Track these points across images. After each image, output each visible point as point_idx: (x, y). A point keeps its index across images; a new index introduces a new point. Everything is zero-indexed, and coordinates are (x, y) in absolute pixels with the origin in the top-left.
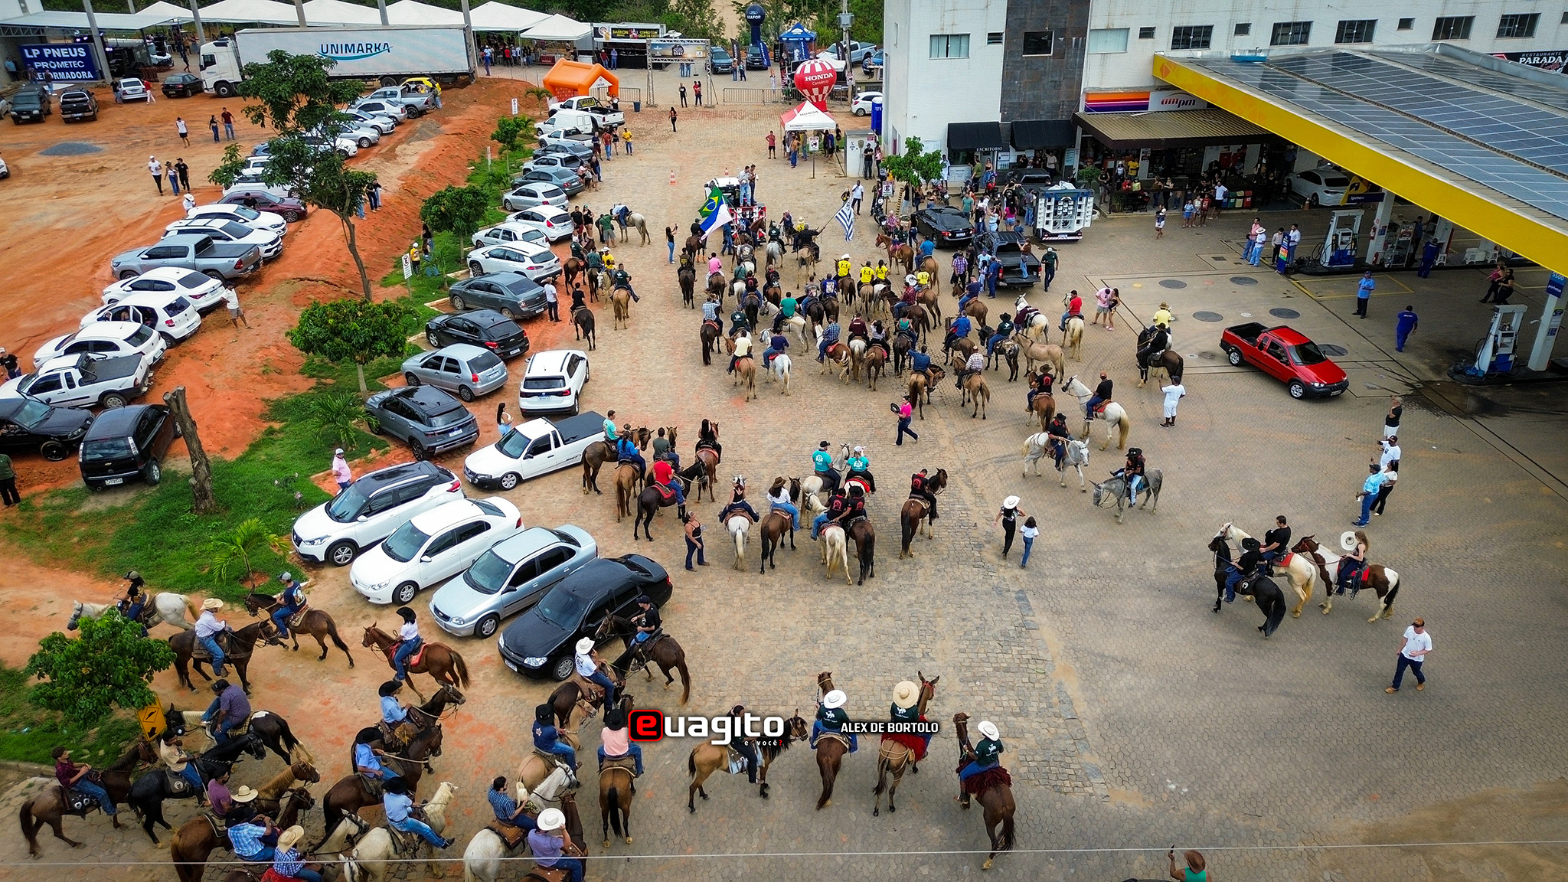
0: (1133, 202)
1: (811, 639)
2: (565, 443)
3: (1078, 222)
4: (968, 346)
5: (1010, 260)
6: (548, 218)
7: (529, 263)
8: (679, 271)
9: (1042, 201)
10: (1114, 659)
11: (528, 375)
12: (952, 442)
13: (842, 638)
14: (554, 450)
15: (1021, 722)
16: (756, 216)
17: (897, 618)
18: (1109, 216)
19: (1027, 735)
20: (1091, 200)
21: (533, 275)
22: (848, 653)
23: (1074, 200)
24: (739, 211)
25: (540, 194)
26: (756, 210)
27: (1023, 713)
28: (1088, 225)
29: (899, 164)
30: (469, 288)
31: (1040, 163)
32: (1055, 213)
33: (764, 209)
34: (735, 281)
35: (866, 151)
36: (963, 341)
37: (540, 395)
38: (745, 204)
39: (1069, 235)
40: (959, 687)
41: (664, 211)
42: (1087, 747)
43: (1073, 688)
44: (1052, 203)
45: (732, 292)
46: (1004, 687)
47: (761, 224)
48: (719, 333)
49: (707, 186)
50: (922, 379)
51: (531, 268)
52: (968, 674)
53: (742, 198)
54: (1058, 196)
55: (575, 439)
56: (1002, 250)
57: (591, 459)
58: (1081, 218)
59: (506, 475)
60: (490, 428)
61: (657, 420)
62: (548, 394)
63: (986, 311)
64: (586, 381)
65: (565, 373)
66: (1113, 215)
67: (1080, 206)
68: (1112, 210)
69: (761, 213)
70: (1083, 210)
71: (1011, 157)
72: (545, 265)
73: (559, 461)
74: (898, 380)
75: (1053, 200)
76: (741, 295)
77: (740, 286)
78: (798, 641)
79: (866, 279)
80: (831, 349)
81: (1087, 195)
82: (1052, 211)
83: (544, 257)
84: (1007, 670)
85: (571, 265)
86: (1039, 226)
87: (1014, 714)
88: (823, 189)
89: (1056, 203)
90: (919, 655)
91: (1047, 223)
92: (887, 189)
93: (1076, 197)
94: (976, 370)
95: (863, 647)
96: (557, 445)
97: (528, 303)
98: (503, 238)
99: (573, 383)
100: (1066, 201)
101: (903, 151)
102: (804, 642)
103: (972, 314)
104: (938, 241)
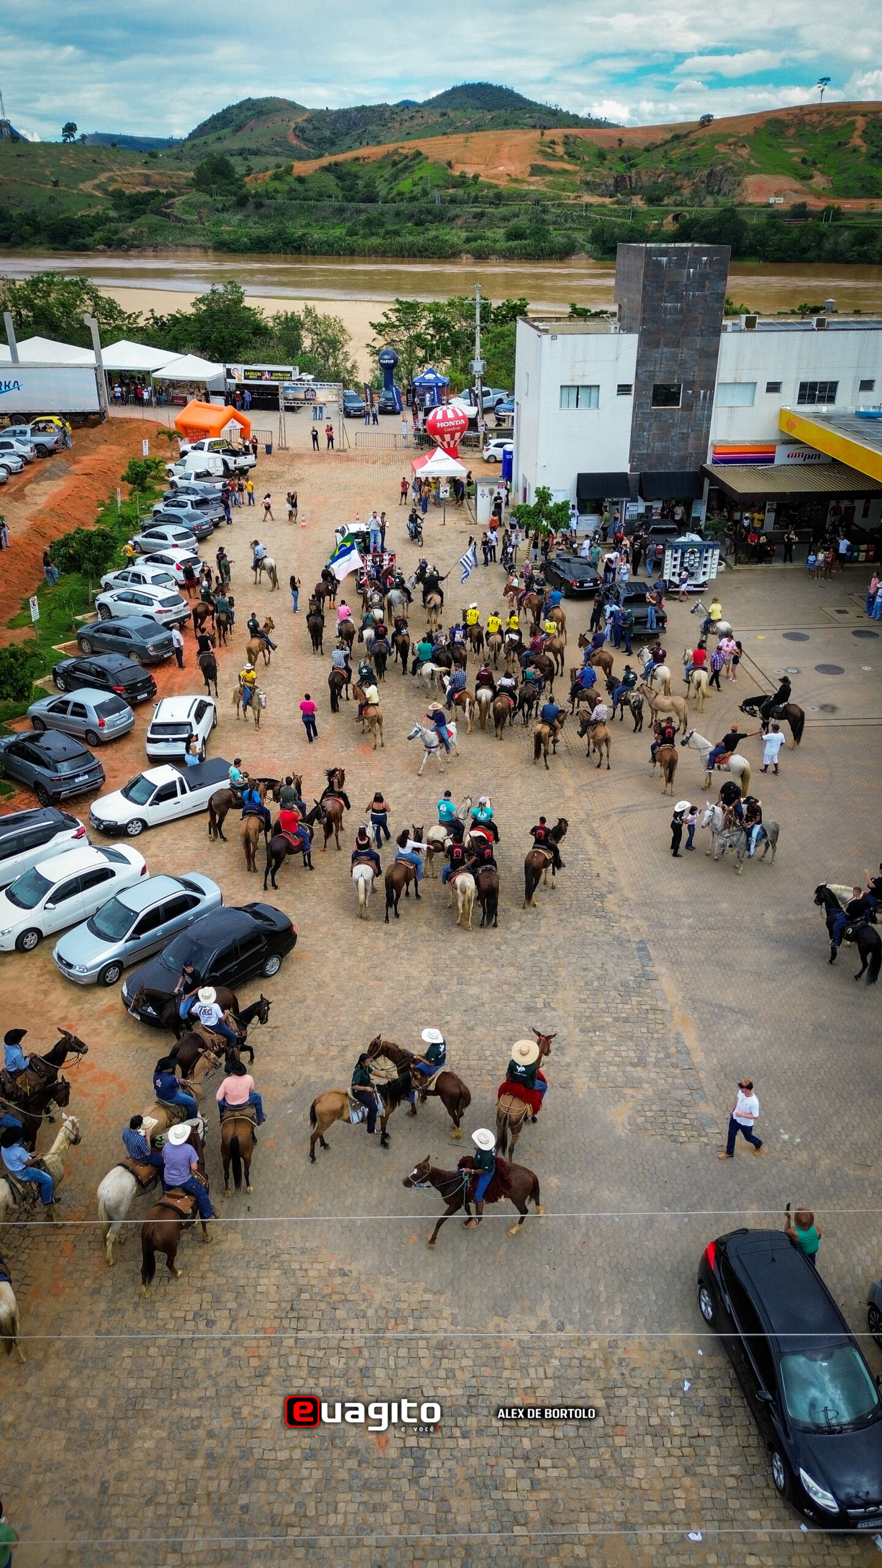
0: (759, 555)
1: (434, 989)
2: (191, 789)
3: (704, 573)
4: (594, 696)
5: (637, 611)
6: (178, 561)
7: (157, 607)
8: (308, 617)
9: (668, 553)
10: (732, 1010)
11: (155, 721)
12: (577, 793)
13: (465, 987)
14: (180, 797)
15: (639, 1072)
16: (386, 563)
17: (520, 968)
18: (735, 568)
19: (646, 1086)
20: (717, 552)
21: (161, 619)
22: (471, 1003)
23: (701, 552)
24: (370, 557)
25: (170, 537)
26: (386, 557)
27: (641, 1063)
28: (714, 576)
29: (528, 513)
30: (97, 631)
31: (667, 514)
32: (682, 564)
33: (394, 555)
34: (363, 628)
35: (496, 499)
36: (589, 692)
37: (167, 740)
38: (375, 549)
39: (695, 586)
40: (579, 1037)
41: (294, 556)
42: (704, 1097)
43: (690, 1038)
44: (679, 555)
45: (361, 639)
46: (623, 1038)
47: (390, 571)
48: (348, 680)
49: (337, 531)
50: (546, 729)
51: (160, 612)
52: (588, 1024)
53: (372, 545)
54: (684, 547)
55: (201, 785)
56: (628, 601)
57: (218, 806)
58: (707, 570)
59: (131, 822)
60: (116, 773)
61: (284, 766)
62: (175, 740)
63: (612, 660)
64: (214, 726)
65: (192, 719)
66: (739, 567)
67: (706, 559)
68: (738, 561)
69: (391, 560)
70: (708, 562)
71: (640, 507)
72: (174, 609)
73: (185, 807)
74: (525, 730)
75: (680, 551)
76: (369, 641)
77: (368, 633)
78: (421, 991)
79: (493, 629)
80: (456, 696)
81: (714, 547)
82: (678, 562)
83: (173, 601)
84: (626, 1020)
85: (201, 609)
86: (666, 577)
87: (633, 1065)
88: (453, 536)
89: (683, 554)
90: (540, 1005)
91: (674, 574)
92: (516, 538)
93: (703, 549)
94: (601, 721)
95: (486, 996)
96: (184, 792)
97: (156, 647)
98: (132, 581)
99: (201, 729)
100: (693, 553)
101: (532, 501)
102: (427, 991)
103: (598, 664)
104: (566, 590)
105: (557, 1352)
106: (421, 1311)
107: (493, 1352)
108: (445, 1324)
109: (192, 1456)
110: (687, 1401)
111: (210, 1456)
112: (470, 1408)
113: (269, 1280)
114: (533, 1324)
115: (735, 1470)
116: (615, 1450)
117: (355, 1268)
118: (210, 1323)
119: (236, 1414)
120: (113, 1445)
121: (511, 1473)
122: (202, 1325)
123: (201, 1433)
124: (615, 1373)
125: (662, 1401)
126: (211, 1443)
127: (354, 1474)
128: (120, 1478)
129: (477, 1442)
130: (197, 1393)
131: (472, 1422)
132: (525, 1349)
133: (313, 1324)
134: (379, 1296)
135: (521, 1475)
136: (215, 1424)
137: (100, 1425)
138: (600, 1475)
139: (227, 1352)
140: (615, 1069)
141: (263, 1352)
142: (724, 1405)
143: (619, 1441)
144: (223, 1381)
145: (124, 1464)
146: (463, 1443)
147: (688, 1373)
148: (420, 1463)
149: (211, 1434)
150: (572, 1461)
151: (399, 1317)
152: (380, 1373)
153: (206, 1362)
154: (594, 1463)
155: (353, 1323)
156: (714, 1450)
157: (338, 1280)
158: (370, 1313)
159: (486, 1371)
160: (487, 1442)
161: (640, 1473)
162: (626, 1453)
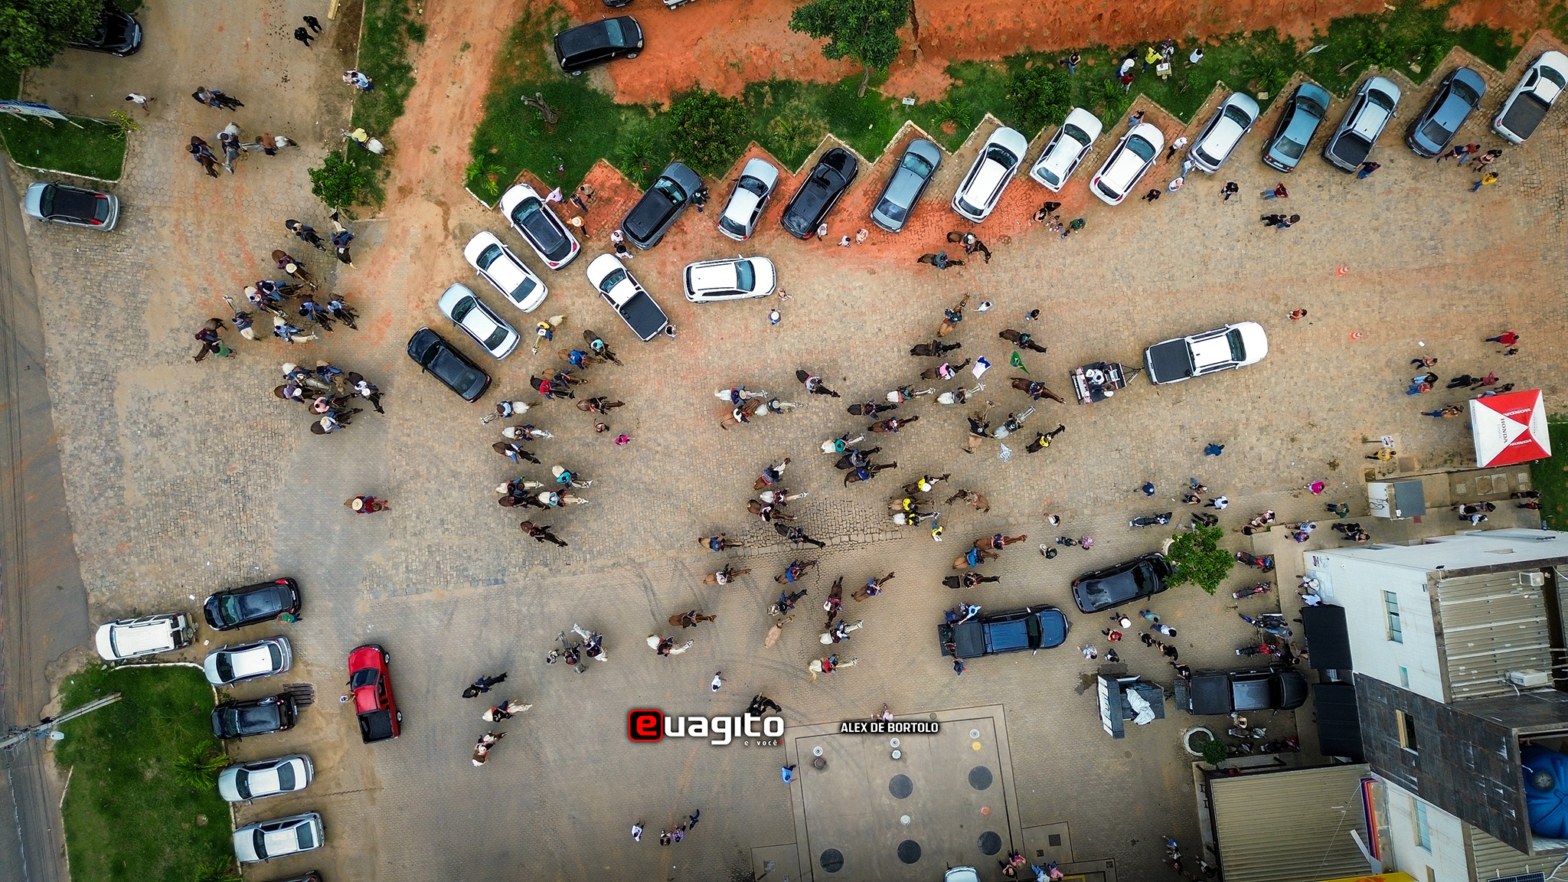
10: (450, 619)
15: (402, 569)
27: (408, 570)
40: (425, 544)
42: (389, 596)
43: (426, 596)
46: (426, 565)
84: (438, 567)
87: (407, 567)
105: (266, 526)
106: (278, 479)
107: (264, 505)
108: (274, 487)
109: (224, 411)
110: (252, 567)
111: (224, 417)
112: (245, 496)
113: (287, 424)
114: (276, 518)
115: (230, 579)
116: (234, 543)
117: (294, 452)
118: (269, 407)
119: (238, 422)
120: (225, 386)
121: (224, 510)
122: (268, 404)
123: (231, 412)
124: (260, 545)
125: (251, 559)
126: (228, 416)
127: (221, 462)
128: (216, 391)
129: (234, 499)
130: (243, 408)
131: (240, 497)
132: (267, 515)
133: (270, 442)
134: (282, 464)
135: (225, 513)
136: (233, 416)
137: (231, 380)
138: (226, 537)
139: (258, 415)
140: (404, 558)
141: (259, 427)
142: (252, 579)
143: (237, 544)
144: (248, 416)
145: (220, 391)
146: (233, 495)
147: (262, 569)
148: (226, 482)
149: (230, 416)
150: (230, 529)
151: (275, 471)
152: (254, 466)
153: (255, 408)
154: (229, 535)
155: (271, 455)
156: (236, 573)
157: (288, 448)
158: (276, 461)
159: (258, 502)
160: (234, 502)
161: (227, 549)
162: (233, 545)
